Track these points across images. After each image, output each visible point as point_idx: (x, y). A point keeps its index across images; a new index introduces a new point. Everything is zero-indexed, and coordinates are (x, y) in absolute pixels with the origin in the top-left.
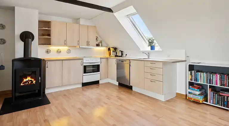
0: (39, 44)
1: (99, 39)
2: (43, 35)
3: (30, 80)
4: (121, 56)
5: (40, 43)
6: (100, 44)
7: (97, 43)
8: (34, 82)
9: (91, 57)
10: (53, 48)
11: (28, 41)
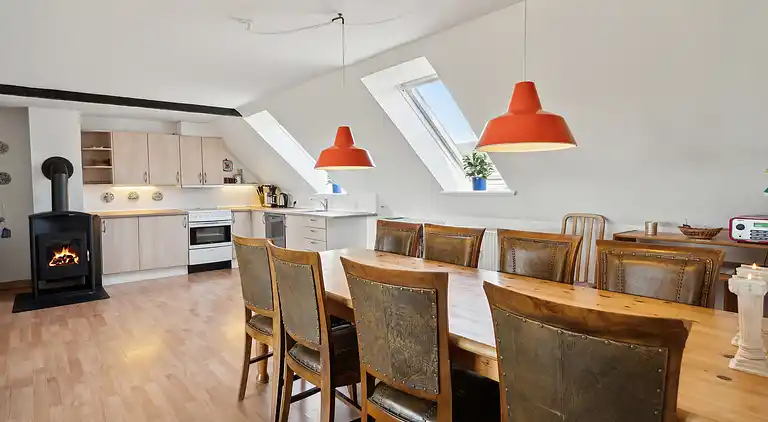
0: (85, 183)
1: (235, 168)
2: (94, 163)
3: (68, 256)
4: (285, 206)
5: (88, 180)
6: (238, 179)
7: (229, 175)
8: (76, 260)
9: (216, 209)
10: (119, 191)
11: (60, 177)
